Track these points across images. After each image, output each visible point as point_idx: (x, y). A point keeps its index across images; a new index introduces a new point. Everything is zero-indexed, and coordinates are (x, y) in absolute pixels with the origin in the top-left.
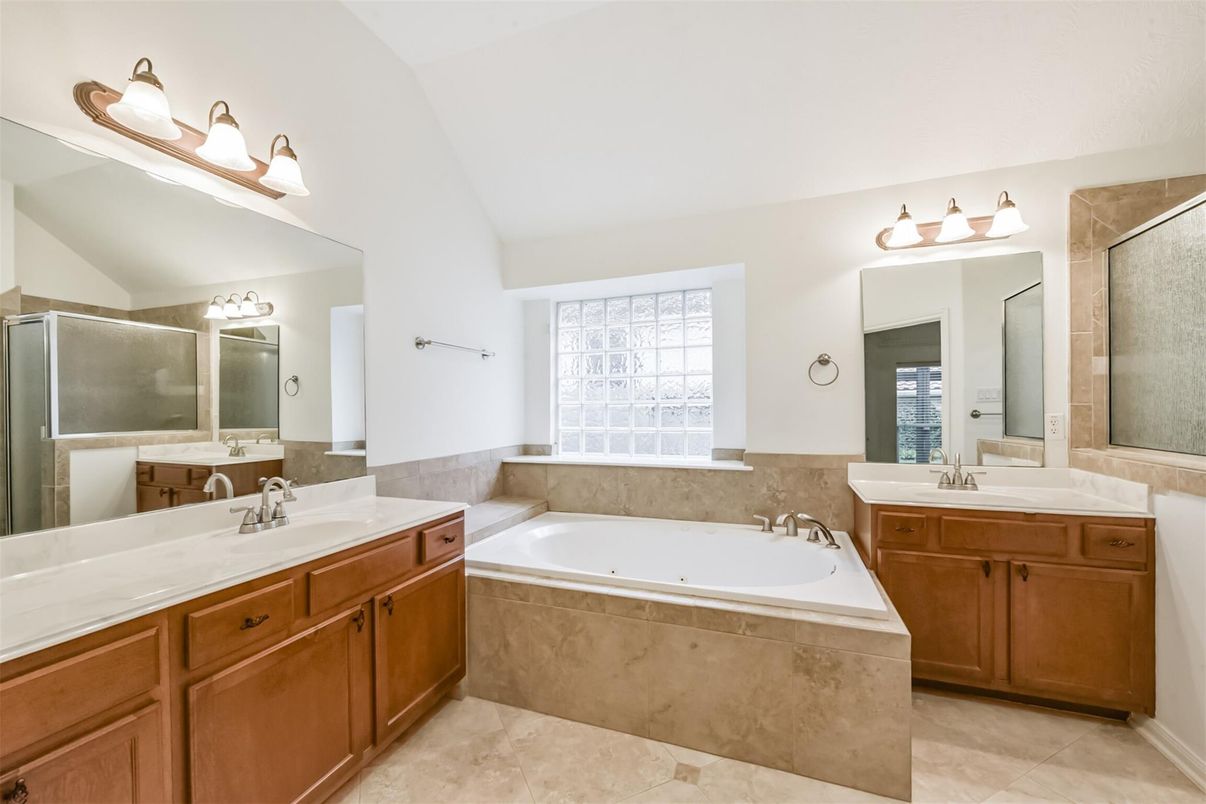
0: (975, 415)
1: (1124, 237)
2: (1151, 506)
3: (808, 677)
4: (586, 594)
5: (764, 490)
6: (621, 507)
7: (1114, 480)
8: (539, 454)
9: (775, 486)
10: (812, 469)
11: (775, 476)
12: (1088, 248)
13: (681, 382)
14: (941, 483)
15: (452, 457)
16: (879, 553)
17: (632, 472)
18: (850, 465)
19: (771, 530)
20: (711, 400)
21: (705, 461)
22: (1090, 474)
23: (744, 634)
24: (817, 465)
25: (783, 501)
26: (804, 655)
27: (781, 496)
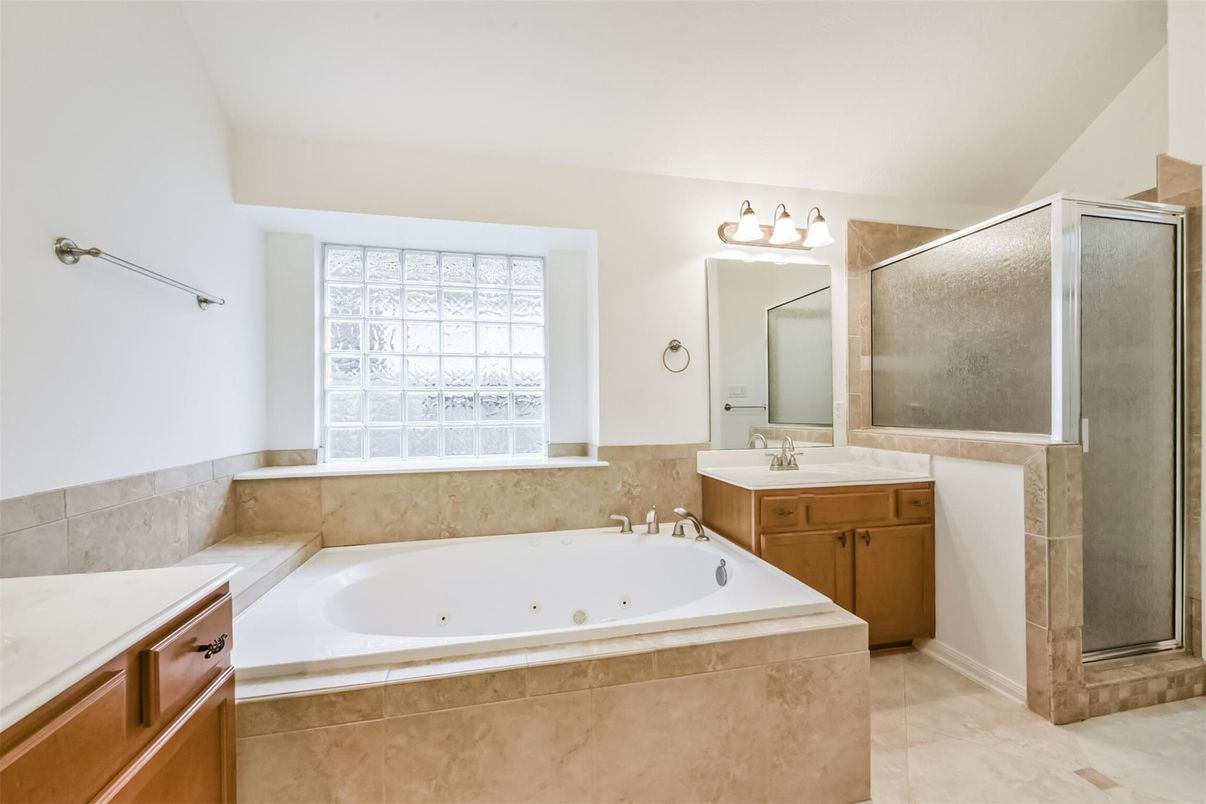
0: (728, 408)
1: (883, 263)
2: (932, 473)
3: (781, 700)
4: (491, 676)
5: (619, 487)
6: (443, 527)
7: (894, 453)
8: (294, 463)
9: (630, 481)
10: (665, 460)
11: (630, 469)
12: (858, 268)
13: (507, 366)
14: (773, 465)
15: (140, 478)
16: (763, 538)
17: (459, 479)
18: (699, 453)
19: (631, 530)
20: (543, 386)
21: (540, 459)
22: (871, 450)
23: (715, 670)
24: (669, 456)
25: (639, 497)
26: (777, 676)
27: (636, 492)
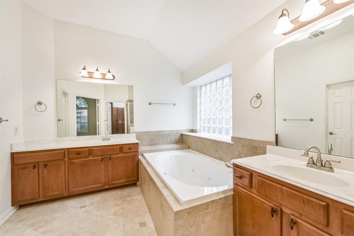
5: (237, 152)
9: (240, 151)
10: (253, 146)
11: (241, 147)
18: (267, 146)
24: (255, 144)
27: (242, 156)
